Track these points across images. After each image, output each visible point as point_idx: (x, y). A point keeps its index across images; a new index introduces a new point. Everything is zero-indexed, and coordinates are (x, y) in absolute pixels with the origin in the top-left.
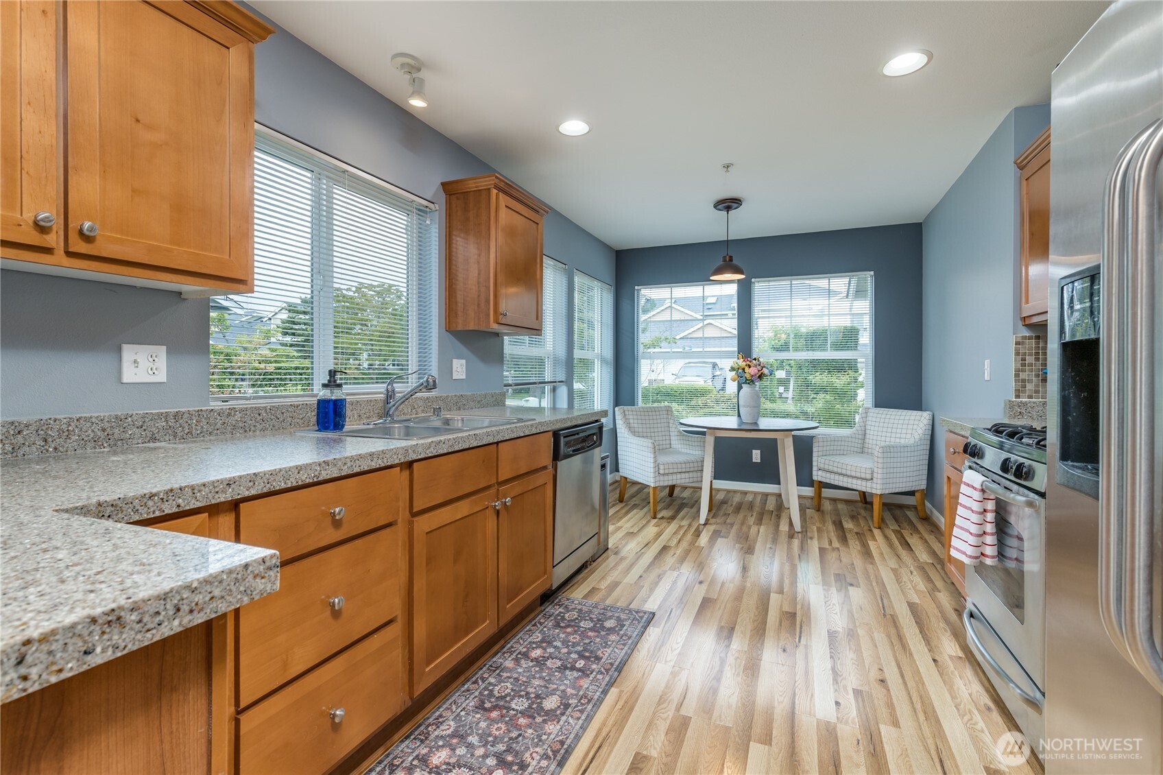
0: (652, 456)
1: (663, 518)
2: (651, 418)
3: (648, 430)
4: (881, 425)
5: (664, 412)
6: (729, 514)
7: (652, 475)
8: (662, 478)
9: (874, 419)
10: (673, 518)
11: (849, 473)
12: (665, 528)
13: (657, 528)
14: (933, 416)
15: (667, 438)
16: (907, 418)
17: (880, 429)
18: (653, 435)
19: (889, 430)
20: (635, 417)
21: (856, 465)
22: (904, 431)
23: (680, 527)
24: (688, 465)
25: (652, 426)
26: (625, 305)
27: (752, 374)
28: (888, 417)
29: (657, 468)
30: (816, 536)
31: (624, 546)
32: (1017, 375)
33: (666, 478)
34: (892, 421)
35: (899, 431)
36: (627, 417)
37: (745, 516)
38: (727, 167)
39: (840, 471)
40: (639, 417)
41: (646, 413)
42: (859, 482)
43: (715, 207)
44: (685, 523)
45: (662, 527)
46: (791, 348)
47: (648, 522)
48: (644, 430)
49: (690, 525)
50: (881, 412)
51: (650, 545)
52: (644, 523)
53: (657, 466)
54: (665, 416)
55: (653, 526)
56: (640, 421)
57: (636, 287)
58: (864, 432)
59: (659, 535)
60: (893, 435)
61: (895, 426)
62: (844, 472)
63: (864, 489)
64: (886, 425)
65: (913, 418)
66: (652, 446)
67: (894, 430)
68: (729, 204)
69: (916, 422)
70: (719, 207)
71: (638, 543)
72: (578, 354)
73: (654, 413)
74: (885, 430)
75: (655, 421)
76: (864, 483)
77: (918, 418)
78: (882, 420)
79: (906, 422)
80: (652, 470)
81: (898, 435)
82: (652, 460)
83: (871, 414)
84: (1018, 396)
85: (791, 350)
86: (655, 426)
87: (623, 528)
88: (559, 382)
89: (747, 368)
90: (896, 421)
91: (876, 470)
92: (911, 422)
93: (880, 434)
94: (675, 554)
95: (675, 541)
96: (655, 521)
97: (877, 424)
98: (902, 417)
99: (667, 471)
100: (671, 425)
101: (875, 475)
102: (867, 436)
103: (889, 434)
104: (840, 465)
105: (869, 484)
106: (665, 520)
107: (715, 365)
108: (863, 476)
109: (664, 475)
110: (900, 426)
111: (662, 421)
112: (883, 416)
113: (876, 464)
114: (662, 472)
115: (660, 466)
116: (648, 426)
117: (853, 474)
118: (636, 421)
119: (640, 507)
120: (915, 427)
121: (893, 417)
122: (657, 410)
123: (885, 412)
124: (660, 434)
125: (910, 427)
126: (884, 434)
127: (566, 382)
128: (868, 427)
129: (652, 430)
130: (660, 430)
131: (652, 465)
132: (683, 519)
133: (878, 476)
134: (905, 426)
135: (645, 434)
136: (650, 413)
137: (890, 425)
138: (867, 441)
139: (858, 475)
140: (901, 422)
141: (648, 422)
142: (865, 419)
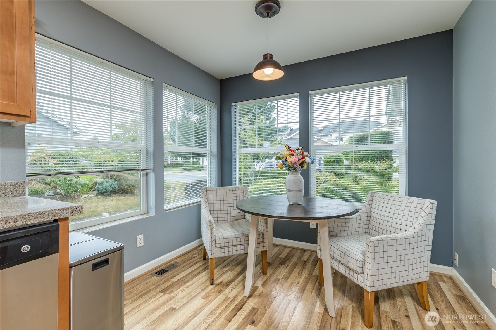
2: (228, 195)
4: (384, 209)
5: (241, 191)
9: (378, 203)
16: (409, 205)
20: (215, 195)
22: (405, 218)
27: (293, 162)
28: (391, 202)
33: (222, 250)
35: (401, 217)
36: (209, 195)
40: (218, 196)
53: (214, 241)
54: (241, 194)
56: (218, 199)
57: (232, 104)
58: (369, 214)
61: (396, 212)
64: (387, 210)
65: (414, 205)
69: (418, 210)
70: (261, 8)
75: (232, 198)
77: (419, 206)
78: (385, 205)
79: (407, 209)
81: (399, 222)
82: (209, 236)
83: (376, 198)
86: (232, 202)
88: (149, 169)
89: (289, 157)
90: (398, 207)
92: (413, 209)
96: (211, 287)
97: (381, 208)
99: (222, 245)
102: (372, 218)
106: (219, 287)
109: (220, 248)
110: (401, 213)
112: (386, 201)
113: (366, 259)
114: (218, 245)
115: (217, 240)
118: (215, 199)
120: (417, 215)
125: (412, 214)
127: (153, 169)
128: (373, 210)
131: (209, 240)
134: (406, 213)
136: (228, 193)
138: (372, 222)
142: (370, 202)
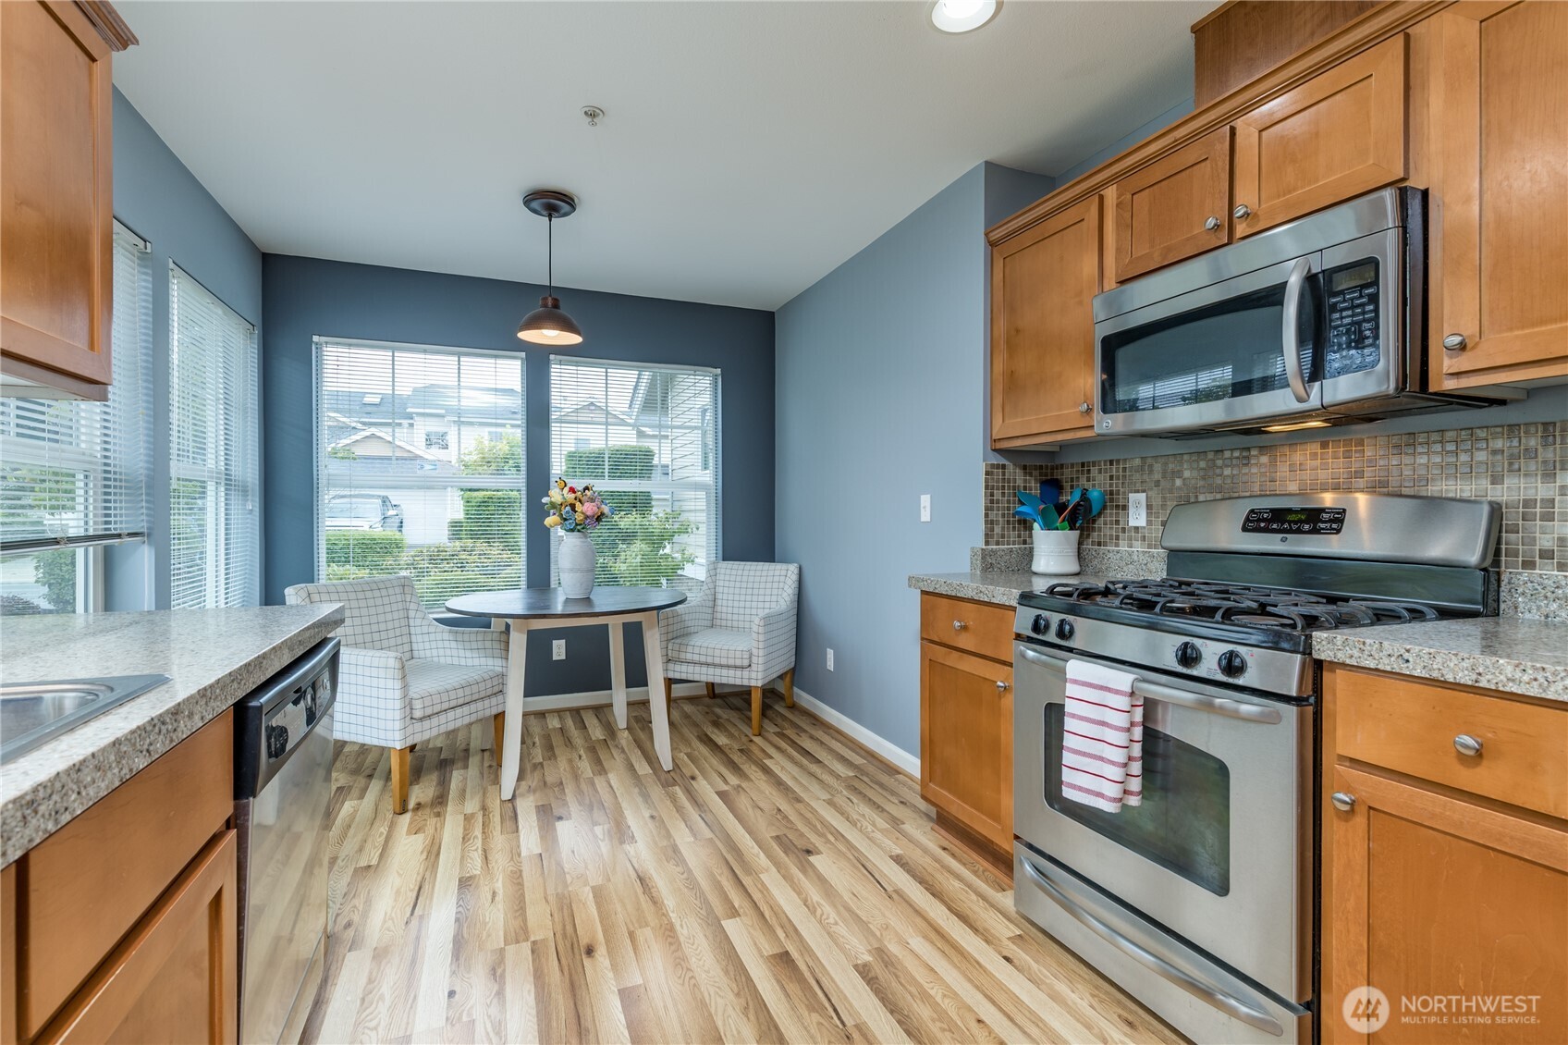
0: (398, 684)
1: (419, 806)
3: (367, 629)
4: (738, 585)
5: (398, 590)
6: (541, 764)
7: (398, 725)
8: (418, 726)
9: (727, 577)
10: (440, 800)
11: (717, 661)
12: (439, 830)
13: (420, 837)
14: (800, 568)
15: (406, 639)
16: (771, 573)
17: (737, 591)
18: (376, 636)
19: (750, 591)
21: (726, 647)
22: (768, 592)
23: (468, 819)
24: (468, 691)
25: (374, 619)
26: (287, 371)
27: (588, 514)
28: (746, 573)
29: (408, 708)
30: (697, 772)
31: (365, 915)
32: (986, 515)
33: (426, 724)
34: (751, 579)
35: (762, 592)
37: (570, 761)
38: (592, 114)
39: (703, 659)
41: (361, 595)
42: (731, 672)
43: (525, 203)
44: (472, 806)
45: (430, 830)
46: (607, 474)
47: (392, 826)
48: (359, 630)
49: (484, 808)
50: (735, 567)
51: (426, 887)
52: (384, 830)
53: (408, 705)
54: (399, 598)
55: (409, 833)
57: (315, 338)
58: (711, 604)
59: (433, 853)
60: (755, 598)
61: (756, 585)
62: (710, 660)
63: (711, 679)
64: (744, 585)
65: (777, 573)
66: (398, 665)
67: (756, 592)
68: (552, 202)
69: (782, 579)
70: (535, 205)
71: (398, 892)
72: (177, 469)
73: (377, 593)
74: (743, 591)
75: (380, 610)
76: (739, 673)
77: (783, 572)
78: (739, 579)
79: (770, 579)
80: (398, 715)
81: (761, 598)
82: (398, 694)
83: (723, 571)
84: (987, 543)
85: (607, 477)
86: (381, 618)
87: (339, 861)
88: (130, 535)
89: (578, 504)
90: (757, 579)
91: (755, 652)
92: (776, 579)
93: (737, 598)
94: (494, 894)
95: (477, 858)
96: (407, 817)
97: (732, 584)
98: (764, 573)
99: (429, 711)
100: (412, 614)
101: (754, 660)
102: (719, 602)
103: (749, 598)
104: (703, 651)
105: (746, 673)
106: (428, 811)
107: (385, 500)
108: (738, 663)
109: (421, 719)
110: (762, 585)
111: (395, 607)
112: (740, 572)
113: (755, 644)
114: (418, 714)
115: (415, 702)
116: (366, 620)
117: (724, 662)
119: (355, 792)
120: (781, 585)
121: (752, 573)
122: (382, 586)
123: (741, 567)
124: (391, 634)
125: (775, 585)
126: (743, 598)
127: (149, 535)
128: (720, 589)
129: (375, 628)
130: (390, 625)
131: (398, 705)
132: (462, 795)
133: (759, 661)
134: (769, 585)
135: (359, 638)
136: (369, 594)
137: (750, 585)
138: (719, 609)
139: (731, 662)
140: (764, 579)
141: (364, 612)
142: (713, 578)
